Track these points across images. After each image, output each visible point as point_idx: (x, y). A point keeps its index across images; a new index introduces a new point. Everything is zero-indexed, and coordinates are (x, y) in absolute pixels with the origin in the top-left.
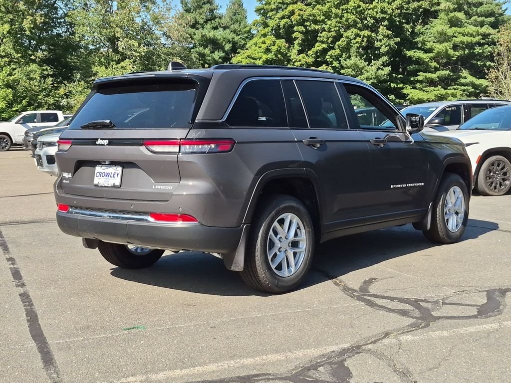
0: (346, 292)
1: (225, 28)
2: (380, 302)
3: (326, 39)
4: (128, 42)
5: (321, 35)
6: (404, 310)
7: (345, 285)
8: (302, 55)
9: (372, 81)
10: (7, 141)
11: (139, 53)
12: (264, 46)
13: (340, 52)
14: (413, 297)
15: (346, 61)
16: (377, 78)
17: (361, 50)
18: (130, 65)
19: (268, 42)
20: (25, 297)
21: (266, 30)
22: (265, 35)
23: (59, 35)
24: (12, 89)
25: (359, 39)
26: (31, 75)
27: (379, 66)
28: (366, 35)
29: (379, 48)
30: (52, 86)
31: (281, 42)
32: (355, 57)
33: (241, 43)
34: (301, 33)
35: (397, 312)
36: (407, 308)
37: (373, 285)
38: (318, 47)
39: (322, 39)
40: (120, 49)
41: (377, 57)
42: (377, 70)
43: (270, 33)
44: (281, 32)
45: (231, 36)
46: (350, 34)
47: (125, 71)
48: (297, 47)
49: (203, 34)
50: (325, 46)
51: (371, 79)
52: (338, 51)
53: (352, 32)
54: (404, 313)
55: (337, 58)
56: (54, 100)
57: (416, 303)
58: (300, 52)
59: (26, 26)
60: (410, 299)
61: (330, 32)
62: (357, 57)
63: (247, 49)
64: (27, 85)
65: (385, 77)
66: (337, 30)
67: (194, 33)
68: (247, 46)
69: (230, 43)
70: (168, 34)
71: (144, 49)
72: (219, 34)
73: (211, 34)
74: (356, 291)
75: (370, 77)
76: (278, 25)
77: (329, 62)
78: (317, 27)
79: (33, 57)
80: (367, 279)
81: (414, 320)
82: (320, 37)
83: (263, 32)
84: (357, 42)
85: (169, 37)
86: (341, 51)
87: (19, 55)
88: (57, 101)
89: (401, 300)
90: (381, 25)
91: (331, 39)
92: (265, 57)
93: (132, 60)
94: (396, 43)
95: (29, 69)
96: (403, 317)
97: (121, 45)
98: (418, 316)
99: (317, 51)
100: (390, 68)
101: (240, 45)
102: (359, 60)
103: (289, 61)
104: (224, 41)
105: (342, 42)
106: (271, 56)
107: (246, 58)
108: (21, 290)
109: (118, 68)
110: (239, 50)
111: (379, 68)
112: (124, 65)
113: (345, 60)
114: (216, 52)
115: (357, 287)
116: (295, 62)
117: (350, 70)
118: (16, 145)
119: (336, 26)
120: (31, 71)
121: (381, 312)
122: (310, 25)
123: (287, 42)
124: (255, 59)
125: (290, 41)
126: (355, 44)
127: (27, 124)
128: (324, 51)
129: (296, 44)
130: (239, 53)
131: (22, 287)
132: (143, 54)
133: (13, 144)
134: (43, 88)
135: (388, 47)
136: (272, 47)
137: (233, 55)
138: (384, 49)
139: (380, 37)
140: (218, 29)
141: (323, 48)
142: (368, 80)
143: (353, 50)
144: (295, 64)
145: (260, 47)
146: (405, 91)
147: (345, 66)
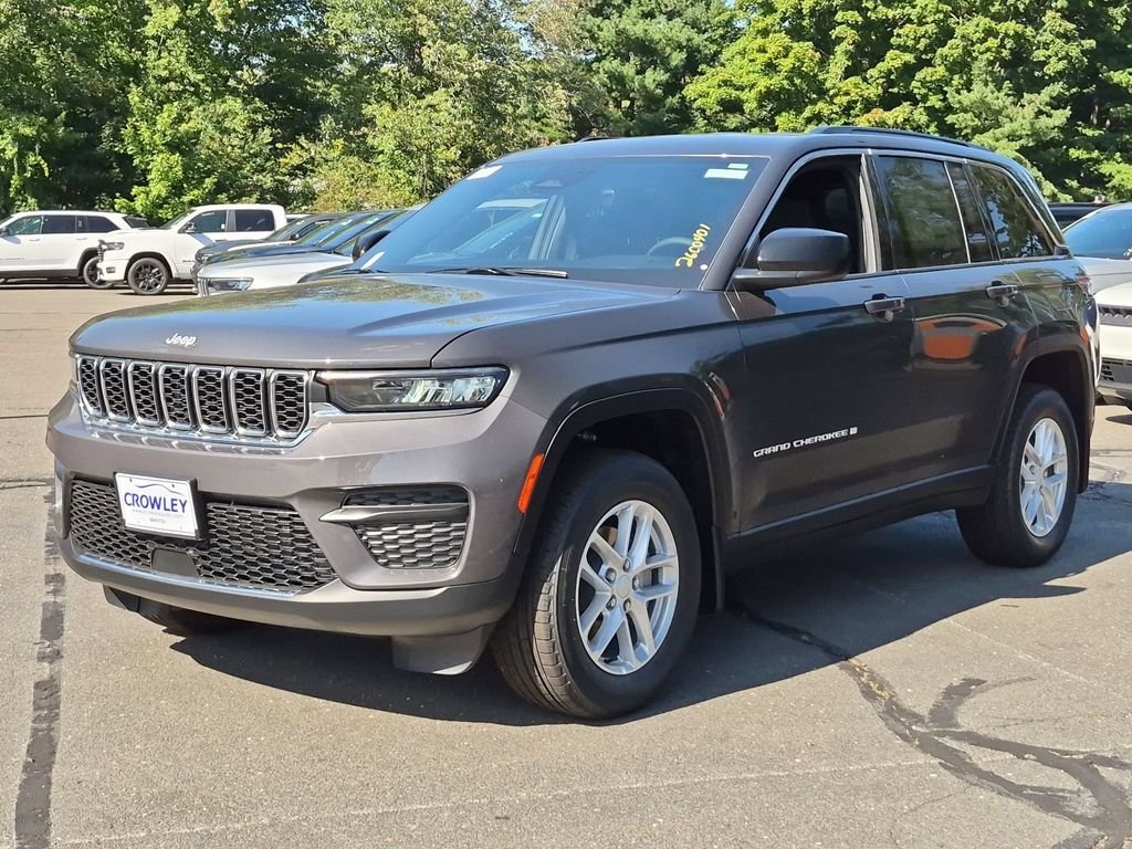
0: (891, 721)
1: (671, 16)
2: (982, 758)
3: (913, 42)
4: (444, 47)
5: (901, 32)
6: (1051, 789)
7: (892, 696)
8: (852, 79)
9: (1023, 142)
10: (158, 272)
11: (469, 73)
12: (762, 58)
13: (947, 74)
14: (1080, 748)
15: (959, 94)
16: (1035, 134)
17: (997, 68)
18: (447, 100)
19: (772, 49)
20: (48, 691)
21: (769, 20)
22: (765, 33)
23: (290, 31)
24: (182, 153)
25: (992, 42)
26: (227, 124)
27: (1042, 107)
28: (1011, 33)
29: (1043, 64)
30: (270, 147)
31: (805, 49)
32: (981, 84)
33: (707, 52)
34: (854, 26)
35: (1029, 797)
36: (1060, 786)
37: (970, 702)
38: (893, 60)
39: (900, 41)
40: (427, 64)
41: (1037, 85)
42: (1037, 117)
43: (777, 28)
44: (804, 23)
45: (683, 34)
46: (971, 29)
47: (435, 115)
48: (839, 61)
49: (621, 26)
50: (909, 58)
51: (1020, 138)
52: (941, 71)
53: (977, 26)
54: (1050, 801)
55: (939, 88)
56: (275, 180)
57: (1085, 768)
58: (848, 73)
59: (216, 11)
60: (1071, 754)
61: (921, 24)
62: (986, 85)
63: (723, 65)
64: (215, 146)
65: (1054, 134)
66: (942, 21)
67: (598, 26)
68: (723, 58)
69: (681, 50)
70: (537, 29)
71: (481, 64)
72: (658, 29)
73: (637, 29)
74: (919, 719)
75: (1018, 134)
76: (796, 8)
77: (918, 97)
78: (891, 13)
79: (232, 83)
80: (956, 682)
81: (1078, 827)
82: (899, 36)
83: (761, 25)
84: (988, 50)
85: (538, 36)
86: (948, 69)
87: (201, 77)
88: (281, 182)
89: (1046, 757)
90: (1051, 8)
91: (924, 42)
92: (763, 83)
93: (452, 90)
94: (1084, 52)
95: (220, 108)
96: (1044, 815)
97: (429, 54)
98: (1091, 814)
99: (890, 71)
100: (1068, 112)
101: (706, 55)
102: (992, 92)
103: (822, 92)
104: (668, 45)
105: (953, 49)
106: (777, 81)
107: (720, 86)
108: (45, 670)
109: (419, 107)
110: (703, 67)
111: (1040, 112)
112: (434, 102)
113: (958, 92)
114: (649, 72)
115: (923, 710)
116: (836, 95)
117: (969, 116)
118: (179, 281)
119: (938, 11)
120: (225, 115)
121: (983, 795)
122: (876, 7)
123: (817, 47)
124: (742, 89)
125: (825, 46)
126: (981, 53)
127: (206, 234)
128: (908, 71)
129: (839, 52)
130: (702, 74)
131: (50, 663)
132: (478, 75)
133: (171, 280)
134: (252, 152)
135: (1065, 61)
136: (781, 61)
137: (688, 79)
138: (1054, 66)
139: (1047, 37)
140: (655, 17)
141: (905, 64)
142: (1012, 140)
143: (979, 67)
144: (835, 101)
145: (752, 61)
146: (1106, 168)
147: (957, 106)
